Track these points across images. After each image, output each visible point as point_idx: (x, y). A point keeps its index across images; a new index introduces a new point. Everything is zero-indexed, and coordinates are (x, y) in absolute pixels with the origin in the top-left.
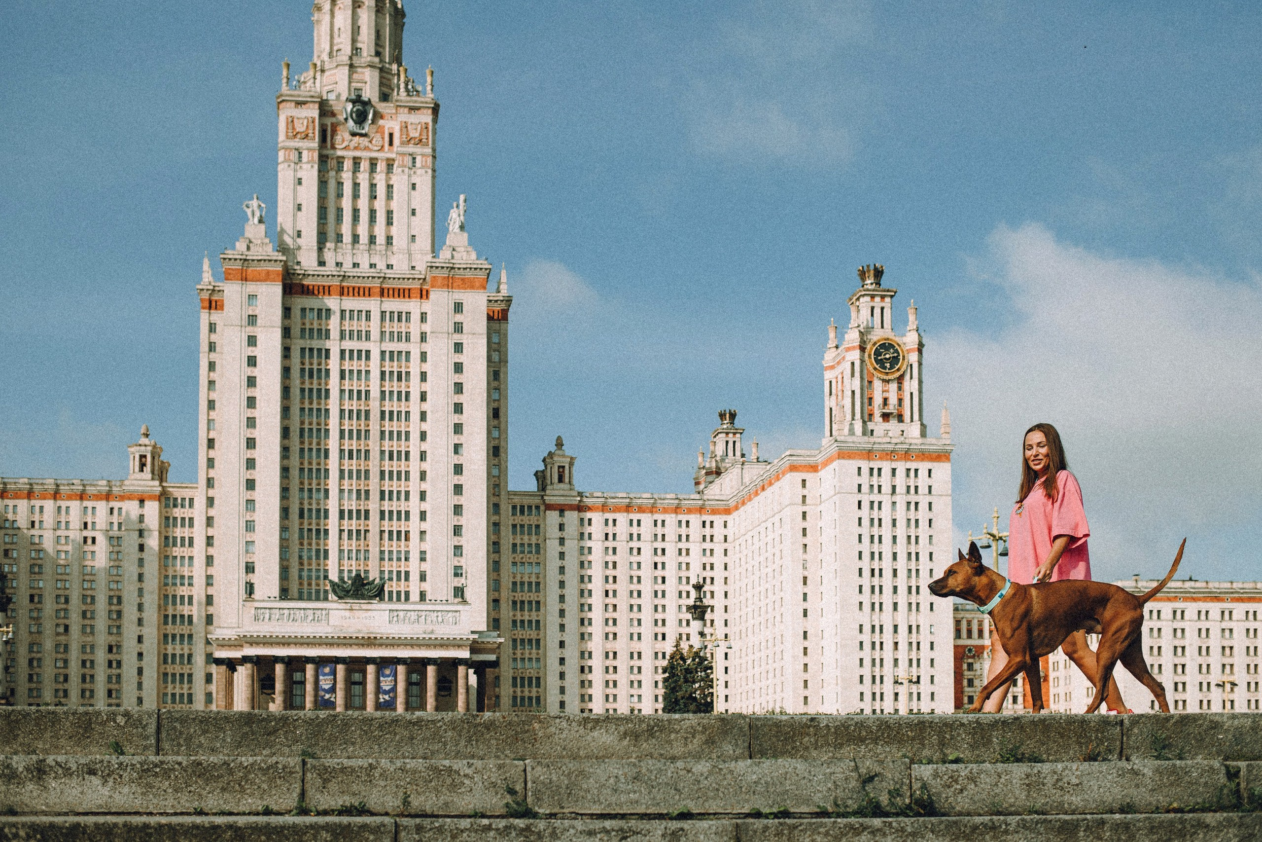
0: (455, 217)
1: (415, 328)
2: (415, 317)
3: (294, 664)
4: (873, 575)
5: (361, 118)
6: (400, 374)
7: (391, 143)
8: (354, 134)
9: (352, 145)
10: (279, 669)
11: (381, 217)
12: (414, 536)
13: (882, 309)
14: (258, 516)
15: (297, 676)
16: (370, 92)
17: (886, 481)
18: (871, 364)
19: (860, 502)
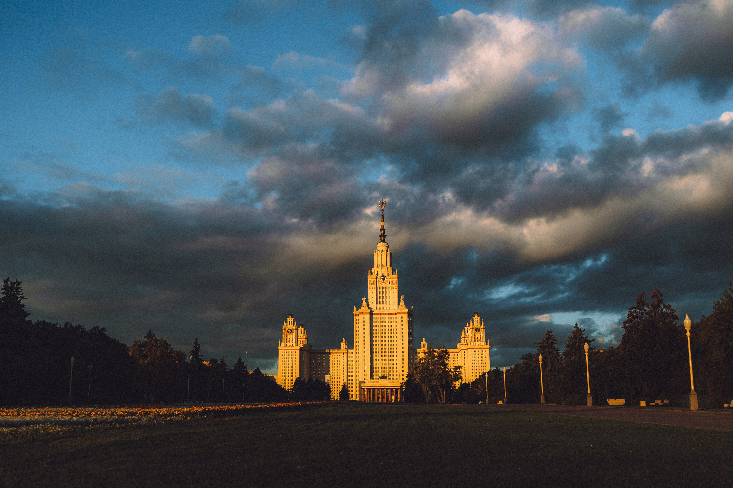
0: (402, 298)
1: (394, 320)
2: (395, 318)
3: (374, 389)
4: (475, 373)
5: (384, 279)
6: (392, 329)
7: (389, 284)
8: (382, 282)
9: (382, 284)
10: (371, 390)
11: (388, 297)
12: (395, 360)
13: (478, 320)
14: (366, 358)
15: (374, 390)
16: (385, 274)
17: (477, 353)
18: (474, 331)
19: (472, 357)
